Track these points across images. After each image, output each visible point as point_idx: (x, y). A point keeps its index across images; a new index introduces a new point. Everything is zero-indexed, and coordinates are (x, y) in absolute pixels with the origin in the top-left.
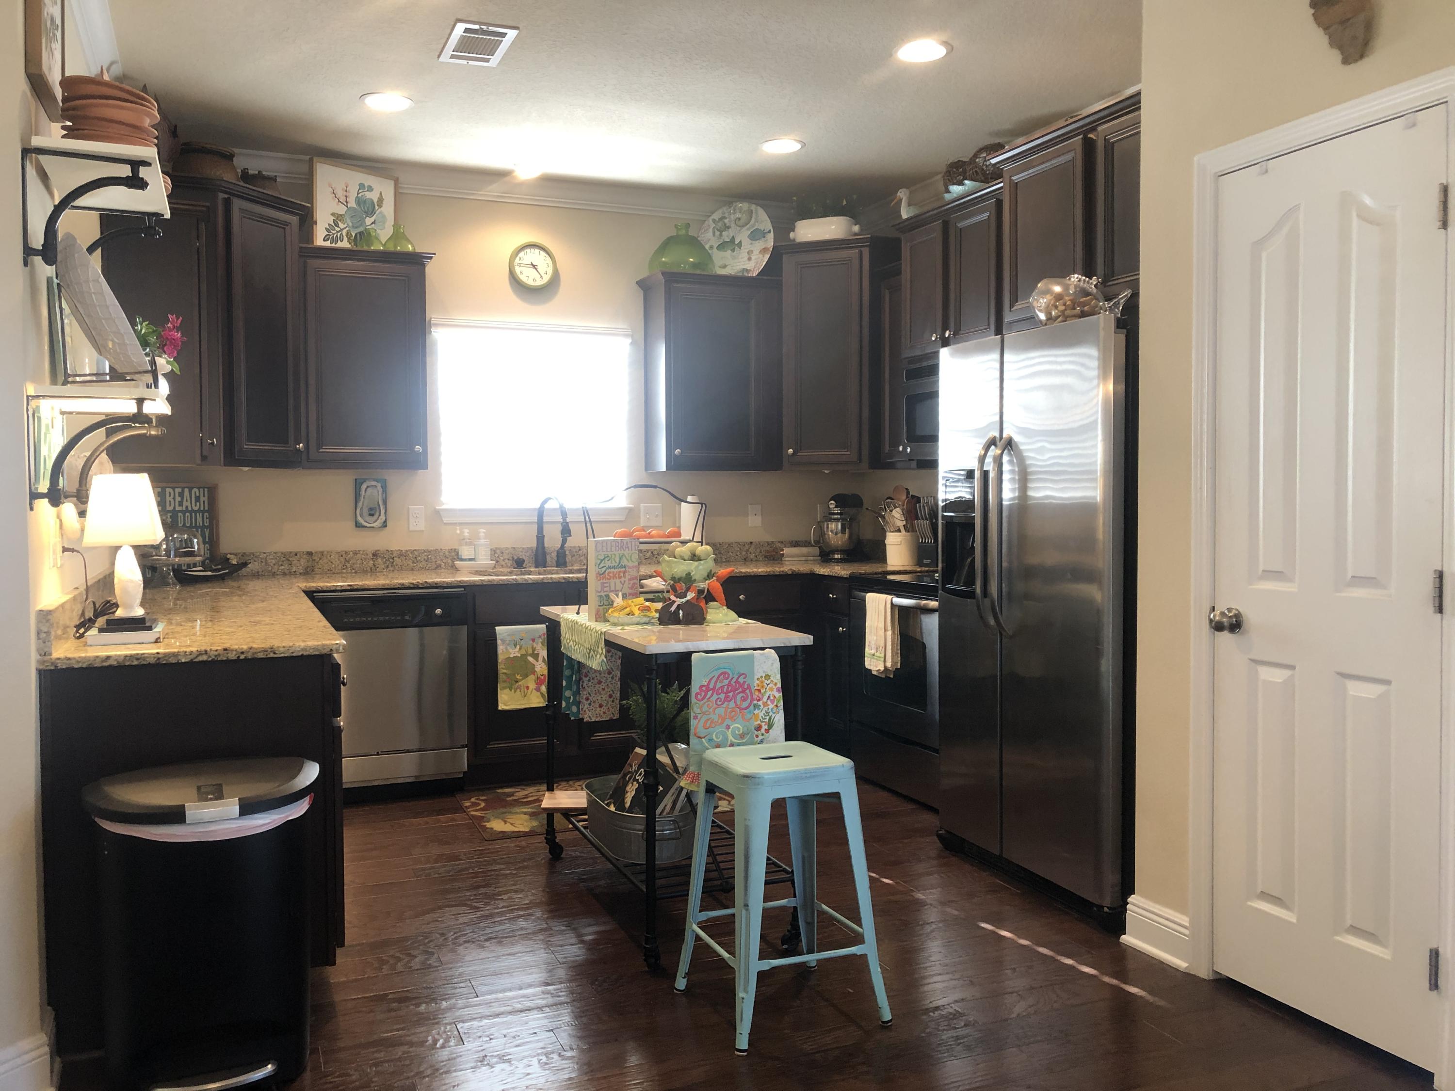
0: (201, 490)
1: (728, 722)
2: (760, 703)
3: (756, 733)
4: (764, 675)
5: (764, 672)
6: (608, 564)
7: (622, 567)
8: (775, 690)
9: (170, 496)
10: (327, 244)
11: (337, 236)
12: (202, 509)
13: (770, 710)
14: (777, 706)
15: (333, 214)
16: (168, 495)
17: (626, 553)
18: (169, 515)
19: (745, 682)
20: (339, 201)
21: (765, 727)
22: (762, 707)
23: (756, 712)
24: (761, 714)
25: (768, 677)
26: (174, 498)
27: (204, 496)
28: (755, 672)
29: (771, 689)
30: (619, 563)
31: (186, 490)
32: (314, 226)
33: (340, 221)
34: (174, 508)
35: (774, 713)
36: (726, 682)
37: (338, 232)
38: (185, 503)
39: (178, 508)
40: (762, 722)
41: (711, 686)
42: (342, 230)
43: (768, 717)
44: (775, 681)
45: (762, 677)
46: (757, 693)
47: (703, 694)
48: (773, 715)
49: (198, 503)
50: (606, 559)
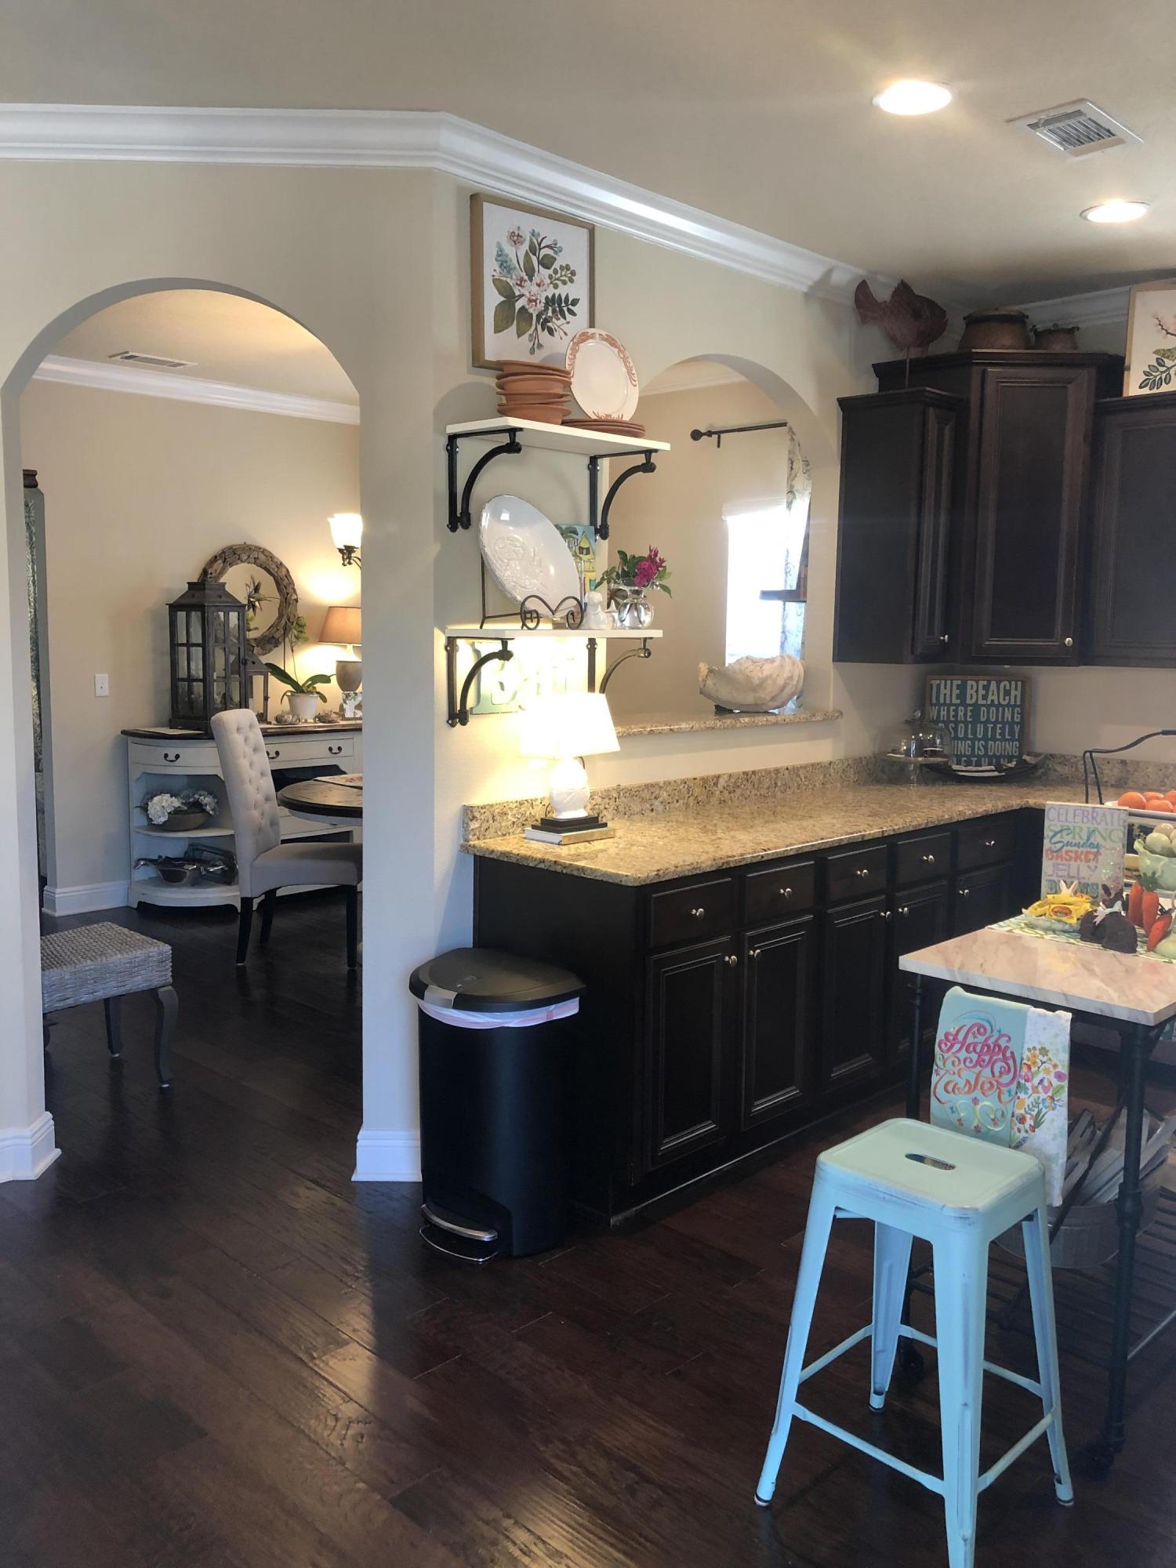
0: (1013, 683)
1: (977, 1093)
2: (1028, 1085)
3: (1019, 1125)
4: (1038, 1047)
5: (1039, 1043)
6: (1067, 838)
7: (1092, 845)
8: (1053, 1074)
9: (972, 688)
10: (1146, 391)
11: (1161, 378)
12: (1012, 703)
13: (1040, 1101)
14: (1052, 1098)
15: (1156, 352)
16: (969, 687)
17: (1101, 827)
18: (970, 708)
19: (1007, 1048)
20: (1168, 333)
21: (1029, 1122)
22: (1030, 1092)
23: (1022, 1095)
24: (1028, 1102)
25: (1044, 1051)
26: (977, 691)
27: (1016, 689)
28: (1027, 1038)
29: (1047, 1071)
30: (1088, 839)
31: (993, 684)
32: (1126, 372)
33: (1168, 358)
34: (977, 700)
35: (1046, 1108)
36: (981, 1039)
37: (1162, 372)
38: (990, 698)
39: (981, 702)
40: (1027, 1113)
41: (961, 1037)
42: (1169, 369)
43: (1036, 1110)
44: (1055, 1061)
45: (1034, 1048)
46: (1025, 1069)
47: (949, 1044)
48: (1044, 1111)
49: (1007, 698)
50: (1065, 833)
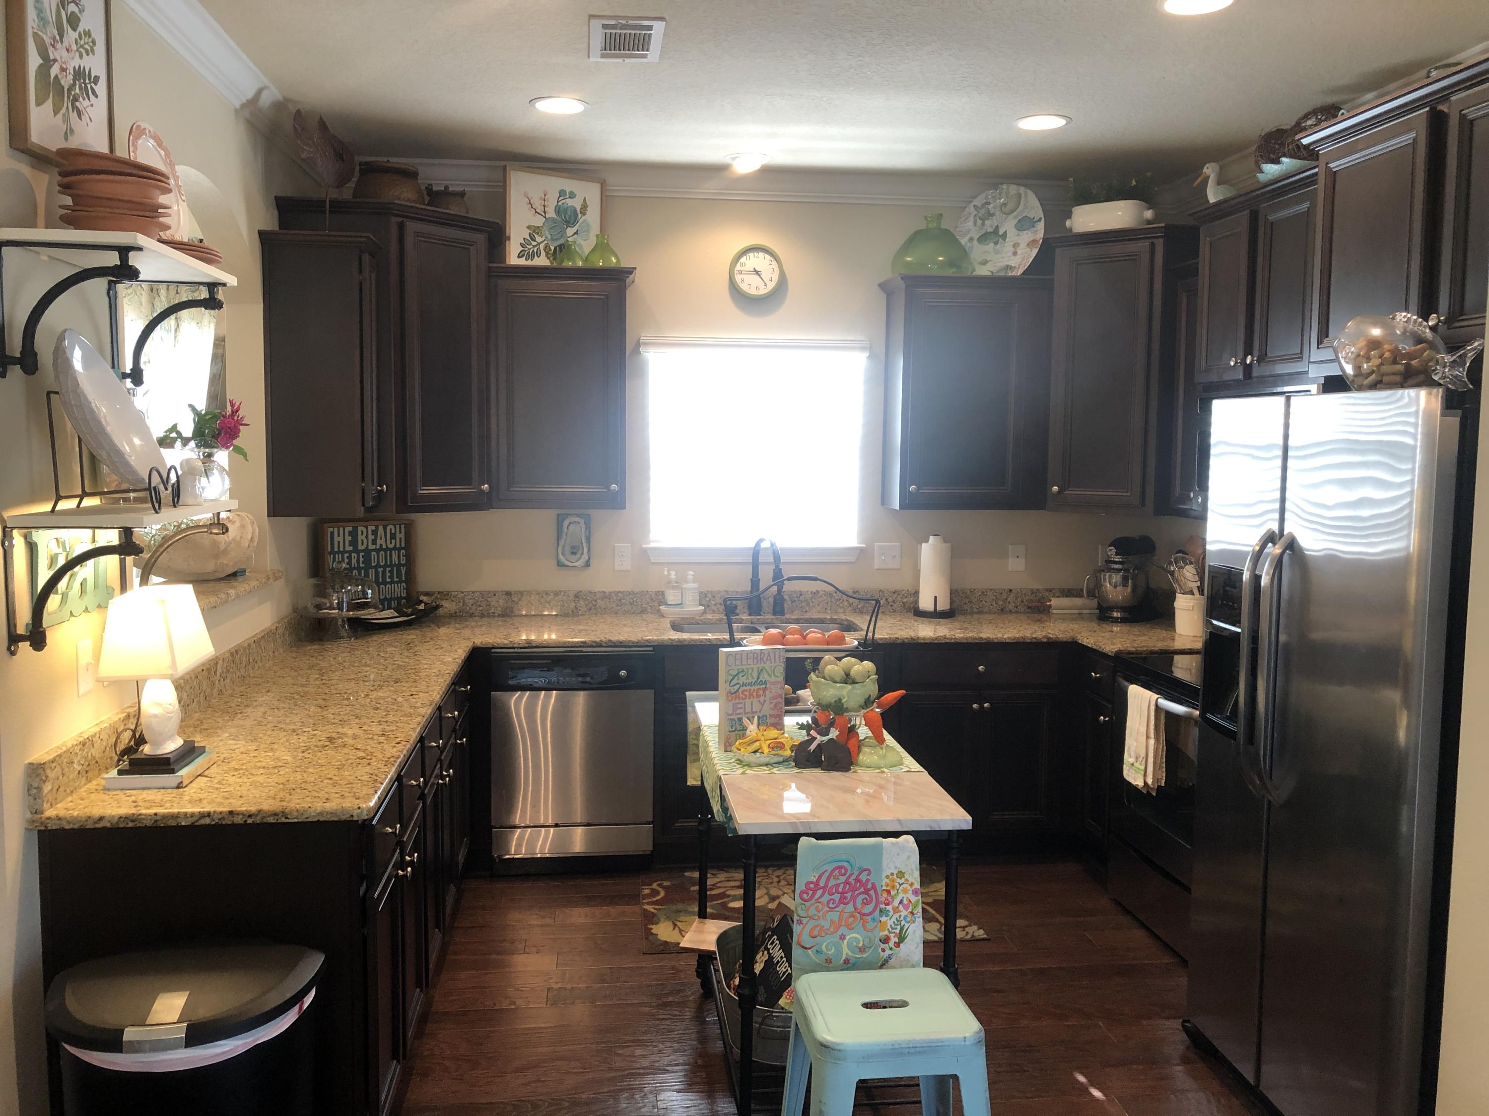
0: (398, 527)
1: (843, 930)
2: (889, 908)
3: (883, 946)
4: (895, 872)
5: (896, 868)
6: (742, 680)
7: (762, 683)
8: (910, 892)
9: (362, 534)
10: (522, 262)
11: (533, 251)
12: (398, 546)
13: (902, 918)
14: (912, 913)
15: (529, 227)
16: (360, 533)
17: (767, 665)
18: (362, 554)
19: (868, 880)
20: (536, 212)
21: (894, 939)
22: (891, 914)
23: (883, 919)
24: (890, 923)
25: (901, 874)
26: (367, 537)
27: (400, 533)
28: (884, 867)
29: (905, 891)
30: (758, 678)
31: (381, 528)
32: (507, 242)
33: (537, 234)
34: (367, 546)
35: (908, 922)
36: (843, 879)
37: (534, 246)
38: (379, 542)
39: (371, 547)
40: (890, 933)
41: (822, 884)
42: (539, 244)
43: (899, 927)
44: (911, 880)
45: (892, 874)
46: (885, 895)
47: (811, 892)
48: (907, 925)
49: (393, 541)
50: (740, 675)
